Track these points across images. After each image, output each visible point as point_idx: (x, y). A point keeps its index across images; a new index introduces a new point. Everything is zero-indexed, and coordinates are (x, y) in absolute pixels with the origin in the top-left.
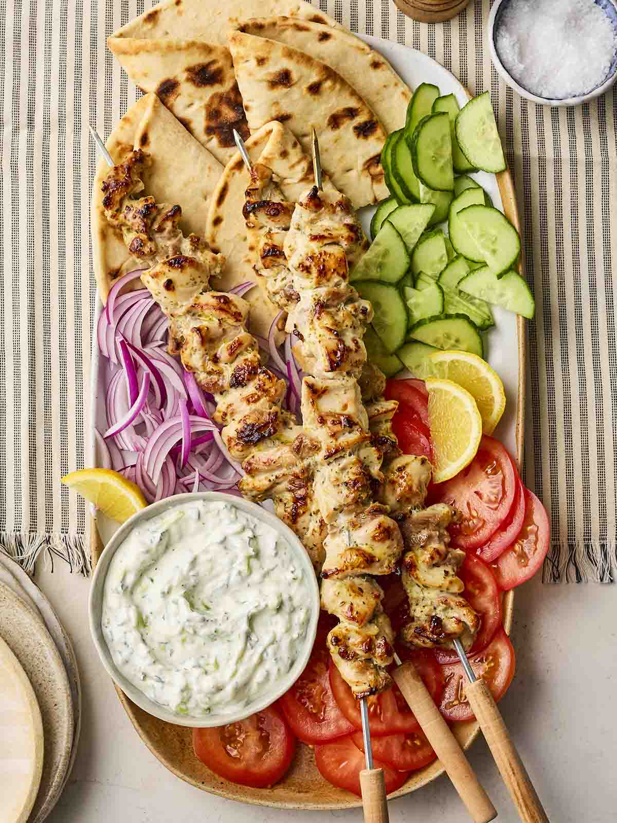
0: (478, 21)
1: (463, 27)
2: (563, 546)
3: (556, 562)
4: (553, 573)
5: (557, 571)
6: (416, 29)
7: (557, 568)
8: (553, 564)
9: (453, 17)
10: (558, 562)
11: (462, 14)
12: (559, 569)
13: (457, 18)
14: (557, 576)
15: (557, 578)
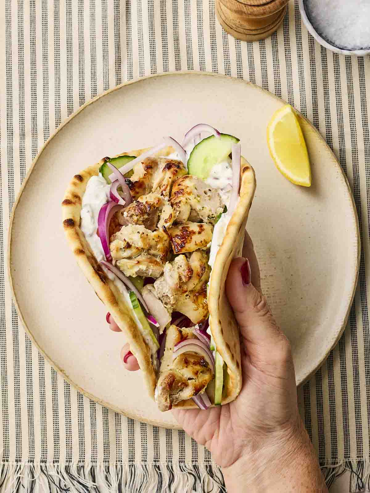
0: (287, 40)
1: (275, 45)
2: (366, 461)
3: (361, 474)
4: (358, 484)
5: (361, 481)
6: (238, 47)
7: (361, 480)
8: (358, 476)
9: (267, 37)
10: (362, 474)
11: (274, 35)
12: (363, 480)
13: (270, 38)
14: (361, 486)
15: (361, 488)
